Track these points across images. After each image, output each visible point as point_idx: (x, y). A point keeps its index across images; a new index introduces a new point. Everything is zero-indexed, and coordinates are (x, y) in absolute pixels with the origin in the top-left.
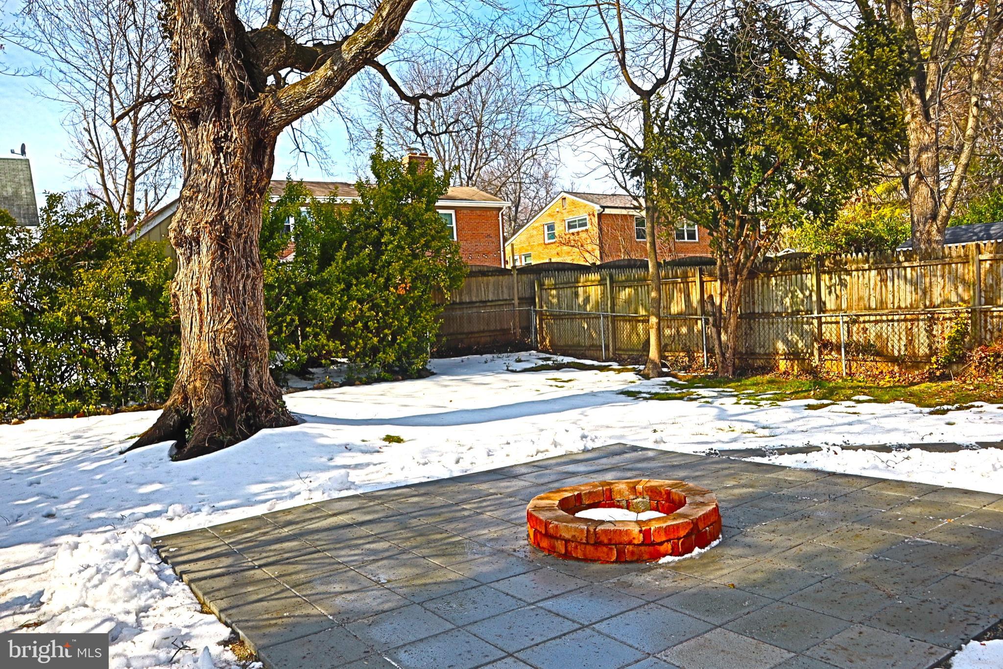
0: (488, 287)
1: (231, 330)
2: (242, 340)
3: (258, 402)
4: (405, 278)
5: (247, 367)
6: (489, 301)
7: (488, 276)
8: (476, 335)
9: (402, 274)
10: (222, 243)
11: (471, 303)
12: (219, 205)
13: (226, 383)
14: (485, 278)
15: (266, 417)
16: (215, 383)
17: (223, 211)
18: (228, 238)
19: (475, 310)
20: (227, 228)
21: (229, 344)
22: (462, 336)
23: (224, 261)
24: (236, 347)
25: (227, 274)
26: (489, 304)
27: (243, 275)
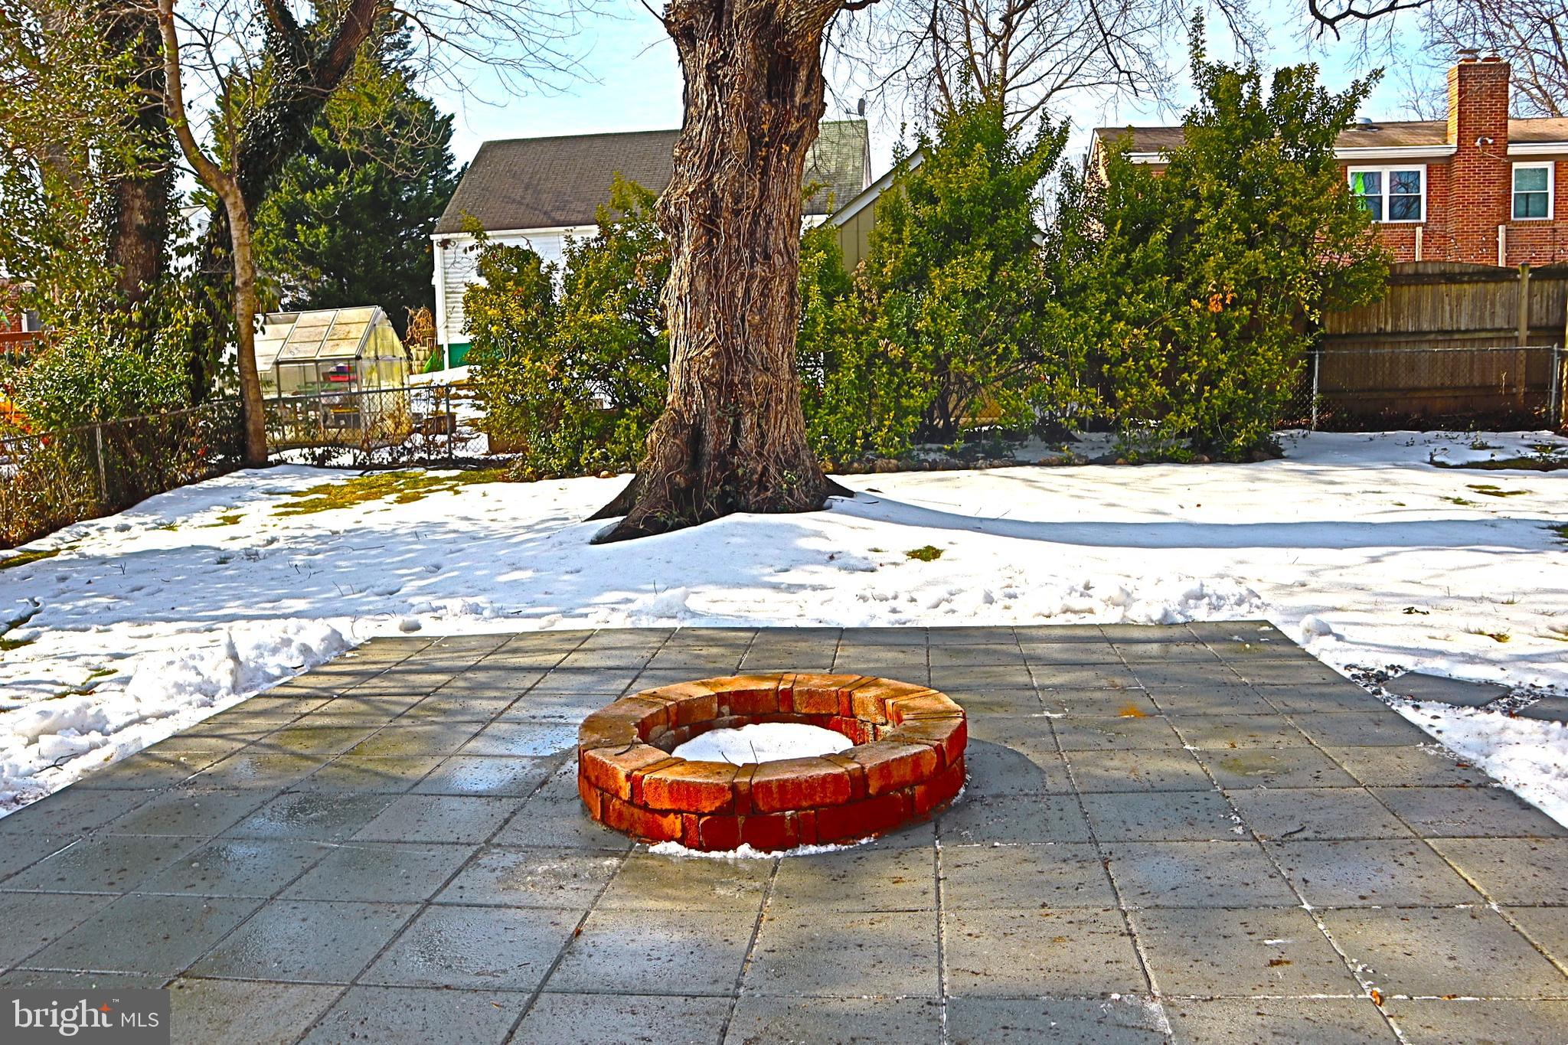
0: (1459, 304)
1: (707, 358)
2: (728, 374)
3: (740, 471)
4: (1223, 284)
5: (738, 417)
6: (1459, 331)
7: (1462, 282)
8: (1424, 394)
9: (1218, 276)
10: (709, 223)
11: (1420, 333)
12: (707, 166)
13: (696, 437)
14: (1454, 288)
15: (756, 496)
16: (674, 436)
17: (712, 177)
18: (718, 217)
19: (1426, 347)
20: (715, 202)
21: (704, 380)
22: (1392, 395)
23: (710, 254)
24: (717, 385)
25: (714, 274)
26: (1456, 336)
27: (743, 274)
